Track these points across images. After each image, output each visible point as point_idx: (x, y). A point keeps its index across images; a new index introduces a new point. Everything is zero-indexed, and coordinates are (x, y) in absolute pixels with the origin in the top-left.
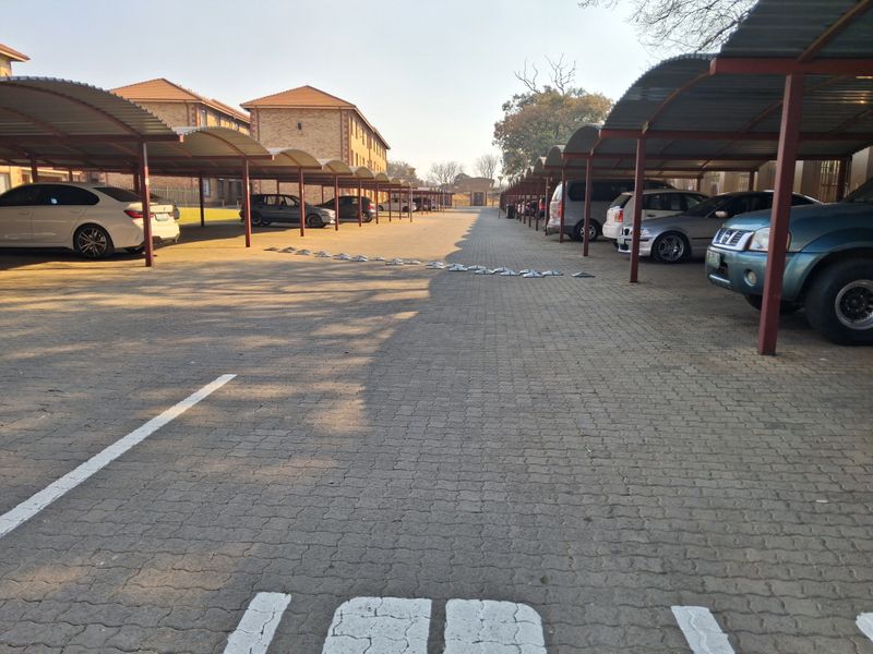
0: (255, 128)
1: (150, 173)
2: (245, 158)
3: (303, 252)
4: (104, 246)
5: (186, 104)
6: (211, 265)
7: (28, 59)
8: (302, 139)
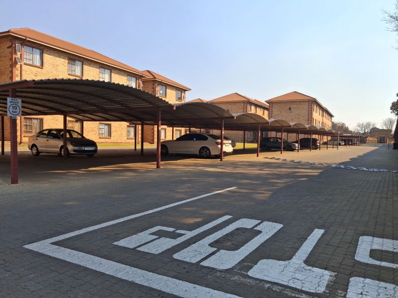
0: (271, 110)
1: (224, 130)
2: (259, 123)
3: (278, 159)
4: (208, 154)
5: (244, 102)
6: (242, 162)
7: (190, 90)
8: (290, 114)
